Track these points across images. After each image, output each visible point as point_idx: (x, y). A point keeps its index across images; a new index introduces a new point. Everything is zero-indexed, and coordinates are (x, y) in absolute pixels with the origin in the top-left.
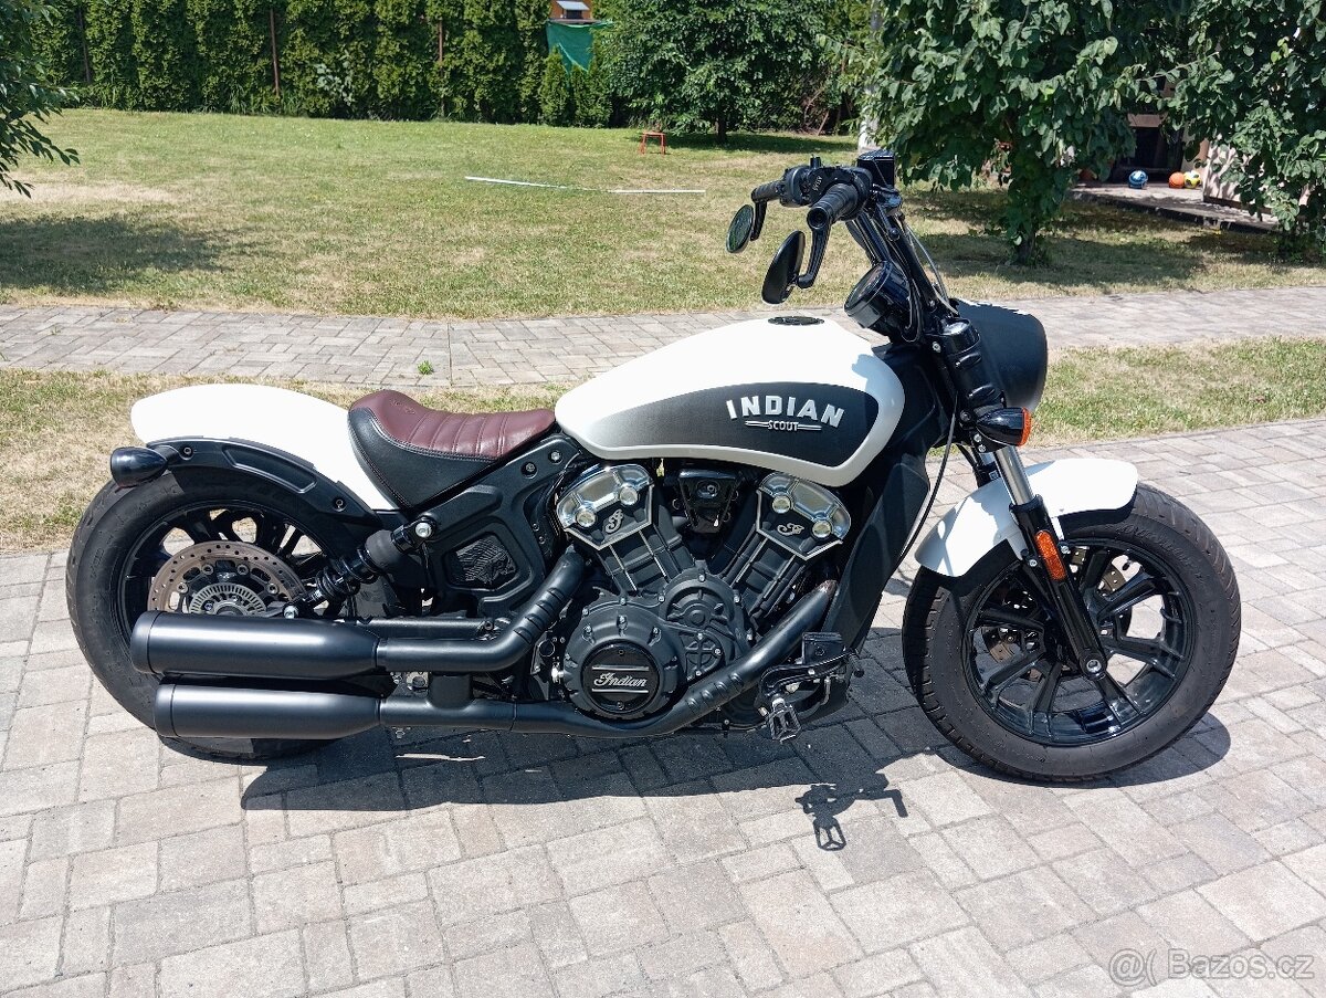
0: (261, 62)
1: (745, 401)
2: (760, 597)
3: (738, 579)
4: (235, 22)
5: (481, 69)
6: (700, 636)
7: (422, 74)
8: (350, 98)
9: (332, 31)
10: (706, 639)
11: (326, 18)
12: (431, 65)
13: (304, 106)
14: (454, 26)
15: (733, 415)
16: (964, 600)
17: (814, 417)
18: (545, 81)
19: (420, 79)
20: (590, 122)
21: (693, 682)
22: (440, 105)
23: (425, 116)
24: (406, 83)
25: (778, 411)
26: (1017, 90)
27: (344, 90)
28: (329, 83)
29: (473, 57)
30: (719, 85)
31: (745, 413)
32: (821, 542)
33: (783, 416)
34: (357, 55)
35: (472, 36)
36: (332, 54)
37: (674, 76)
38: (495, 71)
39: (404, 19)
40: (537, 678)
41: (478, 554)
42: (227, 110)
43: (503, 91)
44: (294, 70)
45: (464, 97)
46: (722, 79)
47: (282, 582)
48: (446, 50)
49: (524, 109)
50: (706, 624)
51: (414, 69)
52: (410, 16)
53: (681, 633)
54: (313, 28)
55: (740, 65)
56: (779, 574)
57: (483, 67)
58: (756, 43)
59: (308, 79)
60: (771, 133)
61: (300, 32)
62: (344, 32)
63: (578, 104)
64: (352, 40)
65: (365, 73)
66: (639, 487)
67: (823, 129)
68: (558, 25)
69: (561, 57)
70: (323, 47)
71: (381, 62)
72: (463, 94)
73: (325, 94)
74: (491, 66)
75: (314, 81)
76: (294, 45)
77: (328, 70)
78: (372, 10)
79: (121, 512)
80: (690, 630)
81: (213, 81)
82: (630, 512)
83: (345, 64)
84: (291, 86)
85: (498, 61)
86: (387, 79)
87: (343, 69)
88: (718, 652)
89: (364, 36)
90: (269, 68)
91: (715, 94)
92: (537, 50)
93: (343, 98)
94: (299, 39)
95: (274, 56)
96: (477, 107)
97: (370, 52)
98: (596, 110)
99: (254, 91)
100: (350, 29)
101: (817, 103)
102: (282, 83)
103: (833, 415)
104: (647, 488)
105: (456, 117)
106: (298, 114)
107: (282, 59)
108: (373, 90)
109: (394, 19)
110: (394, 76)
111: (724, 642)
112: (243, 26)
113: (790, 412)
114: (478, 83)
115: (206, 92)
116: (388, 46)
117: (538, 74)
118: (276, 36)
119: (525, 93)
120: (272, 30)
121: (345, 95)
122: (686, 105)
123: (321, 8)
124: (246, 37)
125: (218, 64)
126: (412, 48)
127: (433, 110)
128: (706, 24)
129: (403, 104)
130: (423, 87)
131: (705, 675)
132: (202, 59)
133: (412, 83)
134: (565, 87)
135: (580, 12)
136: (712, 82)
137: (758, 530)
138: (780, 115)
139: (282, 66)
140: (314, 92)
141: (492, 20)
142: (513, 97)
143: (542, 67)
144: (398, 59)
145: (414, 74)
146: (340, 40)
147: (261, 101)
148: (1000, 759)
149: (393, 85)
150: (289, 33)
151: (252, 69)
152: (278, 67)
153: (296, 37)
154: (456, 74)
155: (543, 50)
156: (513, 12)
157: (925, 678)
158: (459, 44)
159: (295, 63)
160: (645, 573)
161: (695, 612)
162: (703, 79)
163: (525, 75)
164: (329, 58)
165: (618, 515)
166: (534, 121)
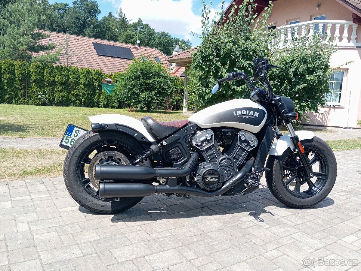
0: (22, 91)
1: (238, 112)
2: (238, 161)
3: (234, 156)
4: (16, 81)
5: (84, 94)
6: (227, 170)
7: (68, 95)
8: (47, 101)
9: (43, 84)
10: (229, 170)
11: (41, 81)
12: (70, 93)
13: (34, 103)
14: (77, 83)
15: (235, 115)
16: (281, 162)
17: (253, 115)
18: (101, 97)
19: (67, 96)
20: (113, 107)
21: (226, 181)
22: (72, 103)
23: (68, 105)
24: (63, 97)
25: (245, 113)
26: (234, 89)
27: (45, 99)
28: (42, 97)
29: (82, 91)
30: (148, 97)
31: (238, 114)
32: (252, 147)
33: (246, 115)
34: (50, 90)
35: (82, 86)
36: (43, 89)
37: (137, 95)
38: (88, 95)
39: (63, 81)
40: (187, 184)
41: (175, 151)
42: (11, 103)
43: (90, 99)
44: (31, 93)
45: (79, 101)
46: (149, 96)
47: (124, 161)
48: (74, 89)
49: (95, 104)
50: (228, 167)
51: (65, 94)
52: (65, 81)
53: (223, 169)
54: (38, 83)
55: (153, 93)
56: (243, 155)
57: (85, 94)
58: (157, 88)
59: (35, 96)
60: (159, 110)
61: (34, 84)
62: (46, 84)
63: (110, 103)
64: (48, 86)
65: (52, 94)
66: (211, 135)
67: (172, 110)
68: (105, 84)
69: (105, 91)
70: (40, 88)
71: (56, 92)
72: (79, 100)
73: (40, 99)
74: (87, 93)
75: (37, 96)
76: (32, 87)
77: (42, 93)
78: (55, 79)
79: (84, 144)
80: (225, 168)
81: (8, 96)
82: (208, 141)
83: (46, 92)
84: (30, 97)
85: (88, 92)
86: (58, 96)
87: (46, 93)
88: (231, 173)
89: (52, 85)
90: (24, 93)
91: (147, 100)
92: (99, 90)
93: (45, 100)
94: (34, 86)
95: (26, 90)
96: (82, 103)
97: (53, 89)
98: (115, 104)
99: (20, 98)
100: (48, 84)
101: (170, 103)
102: (28, 97)
103: (257, 114)
104: (213, 135)
105: (76, 106)
106: (32, 105)
107: (28, 91)
108: (53, 99)
109: (61, 81)
110: (60, 95)
111: (232, 171)
112: (18, 82)
113: (248, 114)
114: (83, 97)
115: (5, 99)
116: (58, 88)
117: (99, 96)
118: (27, 85)
119: (96, 100)
120: (26, 83)
121: (46, 100)
122: (140, 102)
123: (40, 78)
124: (19, 85)
125: (10, 91)
126: (65, 88)
127: (70, 104)
128: (145, 83)
129: (62, 103)
130: (68, 98)
131: (229, 180)
132: (5, 90)
133: (65, 97)
134: (106, 99)
135: (110, 81)
136: (147, 97)
137: (238, 144)
138: (161, 106)
139: (28, 92)
140: (37, 99)
141: (87, 82)
142: (93, 101)
143: (100, 94)
144: (61, 91)
145: (65, 95)
146: (45, 86)
147: (21, 101)
148: (291, 202)
149: (60, 97)
150: (31, 84)
151: (20, 93)
152: (27, 92)
153: (33, 85)
154: (77, 95)
155: (101, 89)
156: (93, 81)
157: (273, 182)
158: (78, 88)
159: (32, 92)
160: (212, 156)
161: (226, 164)
162: (144, 96)
163: (96, 96)
164: (42, 90)
165: (206, 142)
166: (98, 107)
